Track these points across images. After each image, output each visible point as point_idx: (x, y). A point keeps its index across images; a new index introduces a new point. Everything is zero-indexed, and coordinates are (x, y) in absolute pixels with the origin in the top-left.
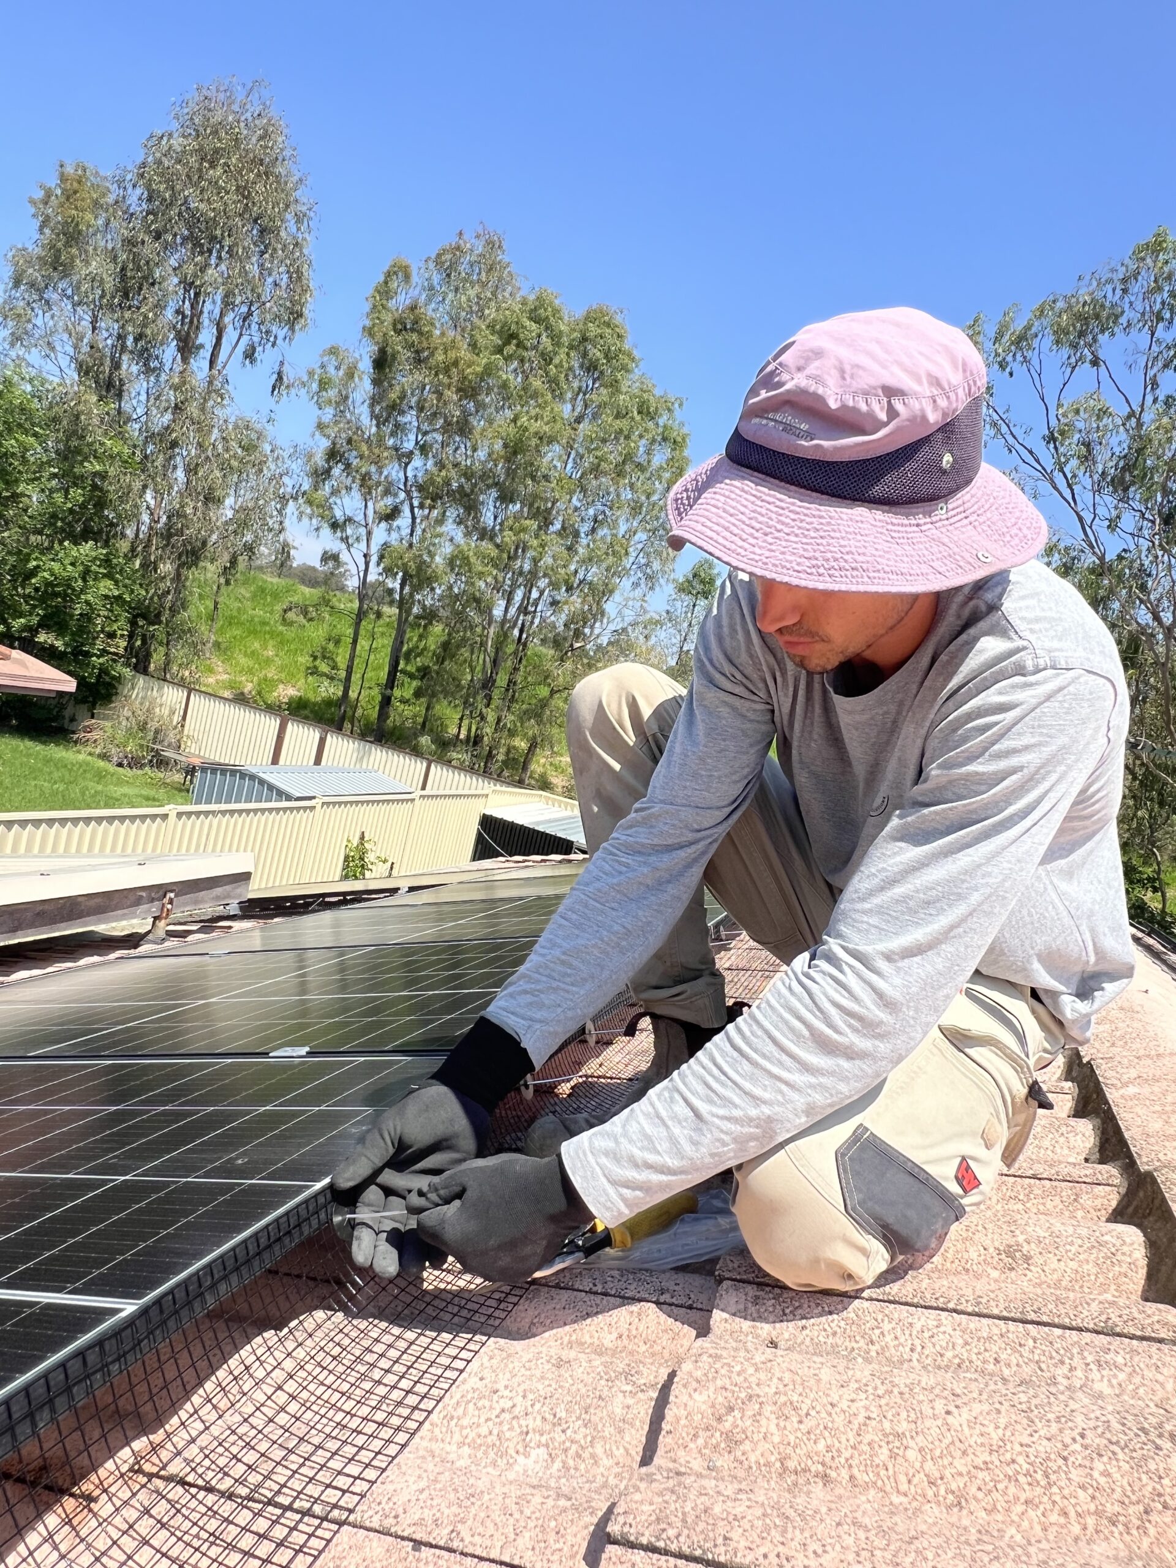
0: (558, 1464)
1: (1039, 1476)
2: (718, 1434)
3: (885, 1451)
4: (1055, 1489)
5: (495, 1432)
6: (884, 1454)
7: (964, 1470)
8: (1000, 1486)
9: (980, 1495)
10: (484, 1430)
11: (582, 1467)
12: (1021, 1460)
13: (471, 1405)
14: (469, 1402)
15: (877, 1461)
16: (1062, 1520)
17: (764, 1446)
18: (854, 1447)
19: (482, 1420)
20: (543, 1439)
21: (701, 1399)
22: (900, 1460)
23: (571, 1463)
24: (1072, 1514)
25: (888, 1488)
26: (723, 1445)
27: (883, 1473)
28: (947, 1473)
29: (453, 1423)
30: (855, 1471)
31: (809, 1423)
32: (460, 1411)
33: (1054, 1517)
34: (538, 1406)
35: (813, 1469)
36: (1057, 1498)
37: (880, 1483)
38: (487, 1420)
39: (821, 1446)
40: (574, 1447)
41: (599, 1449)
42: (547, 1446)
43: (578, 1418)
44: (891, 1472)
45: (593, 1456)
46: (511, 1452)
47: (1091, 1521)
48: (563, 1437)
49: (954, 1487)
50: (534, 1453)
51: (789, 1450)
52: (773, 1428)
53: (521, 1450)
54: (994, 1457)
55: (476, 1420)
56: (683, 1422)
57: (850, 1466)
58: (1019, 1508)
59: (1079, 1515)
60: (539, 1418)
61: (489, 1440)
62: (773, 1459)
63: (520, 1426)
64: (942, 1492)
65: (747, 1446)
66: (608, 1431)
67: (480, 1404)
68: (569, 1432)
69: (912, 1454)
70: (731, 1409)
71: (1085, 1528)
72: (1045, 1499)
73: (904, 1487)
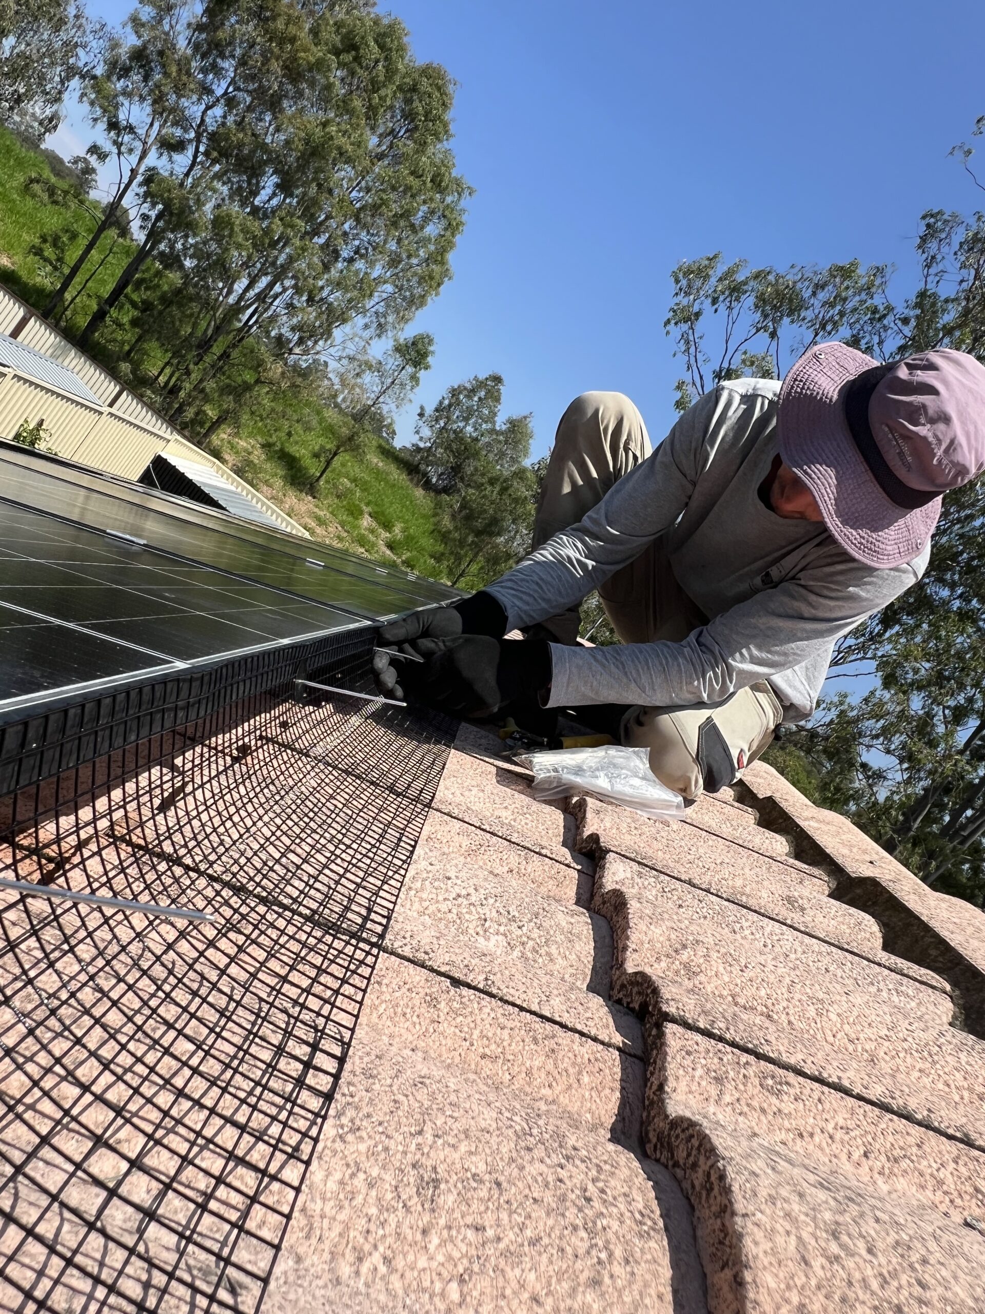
0: (516, 953)
1: (926, 1054)
2: (677, 963)
3: (812, 1008)
4: (938, 1066)
5: (455, 911)
6: (811, 1012)
7: (873, 1038)
8: (901, 1055)
9: (887, 1058)
10: (444, 907)
11: (540, 960)
12: (910, 1039)
13: (427, 883)
14: (424, 880)
15: (808, 1015)
16: (947, 1089)
17: (716, 982)
18: (788, 1000)
19: (441, 898)
20: (502, 929)
21: (657, 932)
22: (824, 1018)
23: (530, 955)
24: (953, 1086)
25: (819, 1037)
26: (682, 972)
27: (813, 1024)
28: (861, 1036)
29: (412, 893)
30: (792, 1019)
31: (748, 974)
32: (418, 885)
33: (940, 1086)
34: (491, 901)
35: (759, 1008)
36: (941, 1073)
37: (812, 1032)
38: (445, 899)
39: (763, 993)
40: (531, 943)
41: (553, 950)
42: (505, 935)
43: (531, 921)
44: (819, 1026)
45: (548, 954)
46: (471, 931)
47: (966, 1094)
48: (519, 932)
49: (867, 1047)
50: (493, 939)
51: (738, 990)
52: (721, 969)
53: (481, 933)
54: (892, 1033)
55: (434, 896)
56: (647, 946)
57: (788, 1014)
58: (917, 1074)
59: (957, 1088)
60: (494, 911)
61: (450, 916)
62: (725, 993)
63: (478, 913)
64: (860, 1049)
65: (702, 977)
66: (560, 938)
67: (436, 884)
68: (524, 929)
69: (833, 1017)
70: (685, 947)
71: (962, 1098)
72: (933, 1071)
73: (831, 1039)
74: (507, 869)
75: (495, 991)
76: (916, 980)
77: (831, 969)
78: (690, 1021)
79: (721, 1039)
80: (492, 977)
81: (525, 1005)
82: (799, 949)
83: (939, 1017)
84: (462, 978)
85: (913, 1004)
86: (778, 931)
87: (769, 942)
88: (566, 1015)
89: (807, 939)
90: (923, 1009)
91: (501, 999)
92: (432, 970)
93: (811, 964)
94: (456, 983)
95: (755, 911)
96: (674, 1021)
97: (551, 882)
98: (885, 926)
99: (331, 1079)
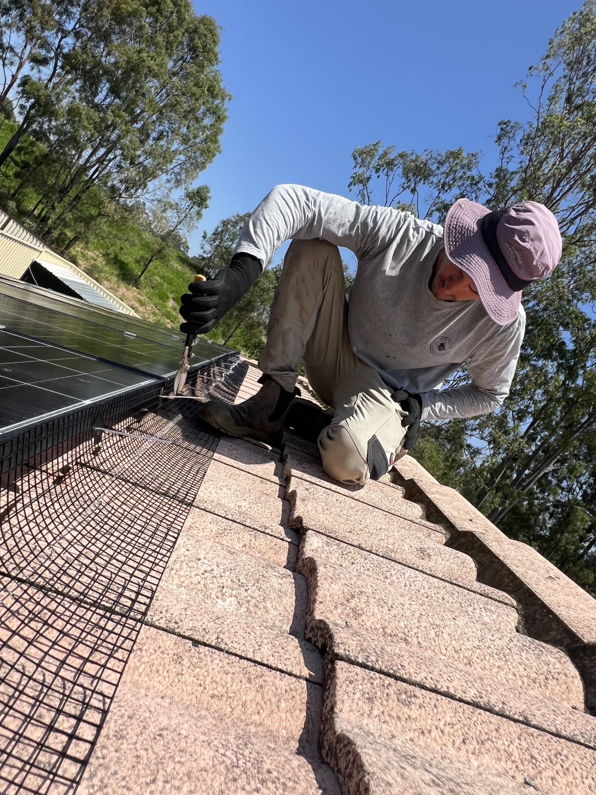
0: (244, 609)
1: (502, 656)
2: (348, 608)
3: (433, 632)
4: (509, 663)
5: (202, 583)
6: (432, 634)
7: (470, 647)
8: (487, 658)
9: (478, 661)
10: (195, 580)
11: (259, 612)
12: (492, 646)
13: (184, 564)
14: (182, 562)
15: (430, 637)
16: (514, 678)
17: (372, 619)
18: (418, 628)
19: (193, 574)
20: (234, 593)
21: (336, 588)
22: (440, 638)
23: (252, 609)
24: (518, 676)
25: (436, 651)
26: (351, 615)
27: (433, 643)
28: (463, 648)
29: (174, 572)
30: (420, 640)
31: (394, 612)
32: (178, 566)
33: (510, 676)
34: (227, 573)
35: (400, 635)
36: (510, 667)
37: (432, 648)
38: (196, 575)
39: (402, 624)
40: (253, 601)
41: (269, 605)
42: (237, 597)
43: (254, 585)
44: (437, 643)
45: (265, 608)
46: (213, 596)
47: (525, 680)
48: (246, 594)
49: (466, 655)
50: (228, 600)
51: (386, 624)
52: (376, 610)
53: (220, 596)
54: (481, 644)
55: (189, 573)
56: (328, 598)
57: (417, 637)
58: (496, 670)
59: (520, 676)
60: (229, 580)
61: (199, 586)
62: (378, 626)
63: (218, 583)
64: (462, 657)
65: (364, 617)
66: (273, 595)
67: (190, 564)
68: (249, 591)
69: (446, 636)
70: (353, 597)
71: (523, 683)
72: (506, 667)
73: (444, 651)
74: (241, 545)
75: (223, 646)
76: (496, 600)
77: (446, 597)
78: (353, 658)
79: (372, 669)
80: (222, 636)
81: (243, 655)
82: (427, 586)
83: (510, 623)
84: (201, 639)
85: (495, 616)
86: (413, 575)
87: (408, 583)
88: (272, 658)
89: (431, 579)
90: (500, 619)
91: (227, 652)
92: (179, 635)
93: (433, 595)
94: (196, 643)
95: (400, 563)
96: (342, 659)
97: (271, 552)
98: (478, 563)
99: (88, 746)
